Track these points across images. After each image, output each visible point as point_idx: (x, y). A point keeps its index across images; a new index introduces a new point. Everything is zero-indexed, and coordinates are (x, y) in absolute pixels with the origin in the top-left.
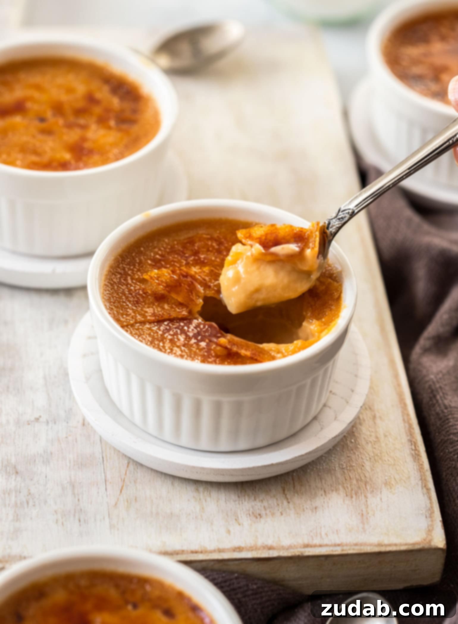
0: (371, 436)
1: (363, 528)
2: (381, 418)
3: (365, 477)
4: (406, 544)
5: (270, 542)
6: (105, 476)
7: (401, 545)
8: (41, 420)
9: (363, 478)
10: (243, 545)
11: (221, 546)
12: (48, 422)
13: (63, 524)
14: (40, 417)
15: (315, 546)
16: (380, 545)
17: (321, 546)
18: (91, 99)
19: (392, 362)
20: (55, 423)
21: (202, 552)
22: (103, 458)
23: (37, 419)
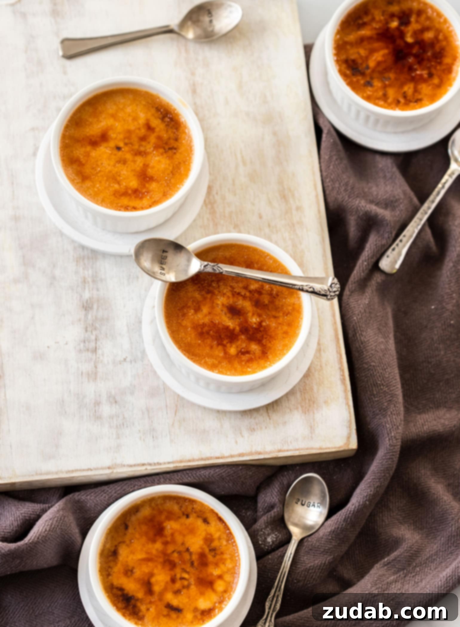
1: (311, 437)
3: (314, 397)
4: (335, 448)
5: (259, 449)
6: (166, 403)
7: (332, 448)
8: (127, 360)
9: (312, 398)
10: (244, 452)
11: (233, 453)
12: (131, 362)
13: (144, 440)
14: (127, 357)
15: (284, 451)
16: (321, 448)
17: (288, 451)
18: (149, 128)
20: (135, 362)
21: (222, 458)
22: (164, 388)
23: (125, 360)
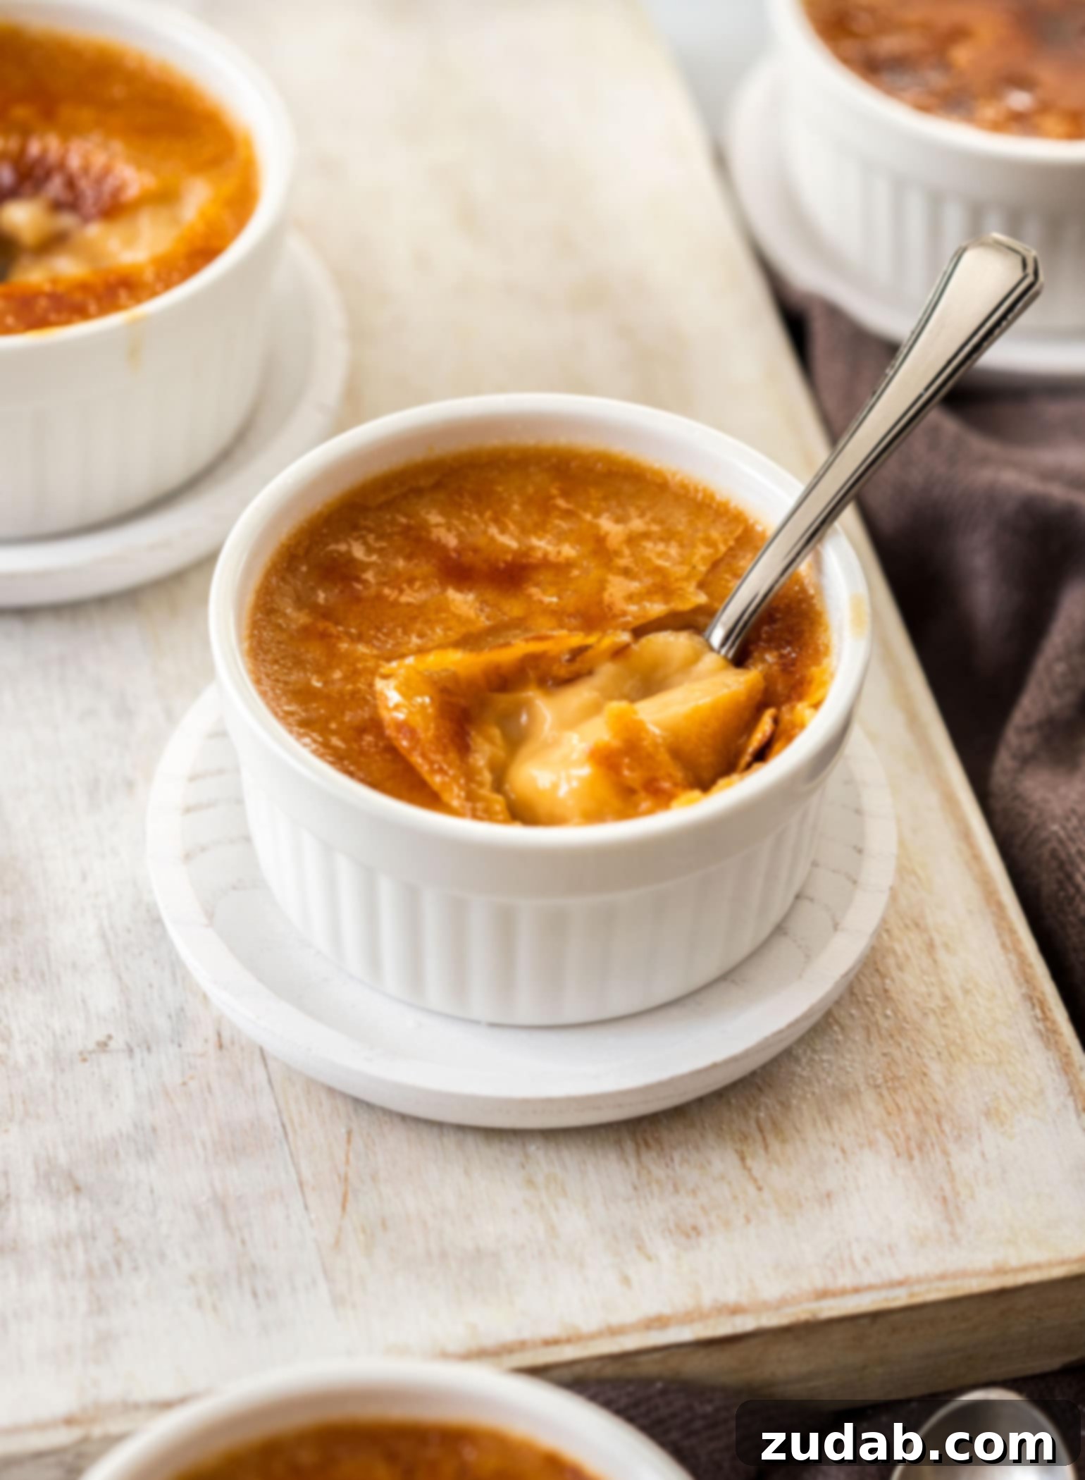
0: (930, 995)
1: (953, 1234)
2: (946, 946)
3: (935, 1101)
5: (731, 1295)
6: (298, 1173)
8: (113, 1045)
9: (931, 1106)
10: (667, 1310)
11: (615, 1319)
12: (131, 1051)
13: (215, 1308)
14: (110, 1037)
15: (843, 1292)
16: (999, 1271)
17: (857, 1290)
19: (949, 799)
20: (149, 1049)
21: (569, 1341)
22: (283, 1126)
23: (103, 1046)
